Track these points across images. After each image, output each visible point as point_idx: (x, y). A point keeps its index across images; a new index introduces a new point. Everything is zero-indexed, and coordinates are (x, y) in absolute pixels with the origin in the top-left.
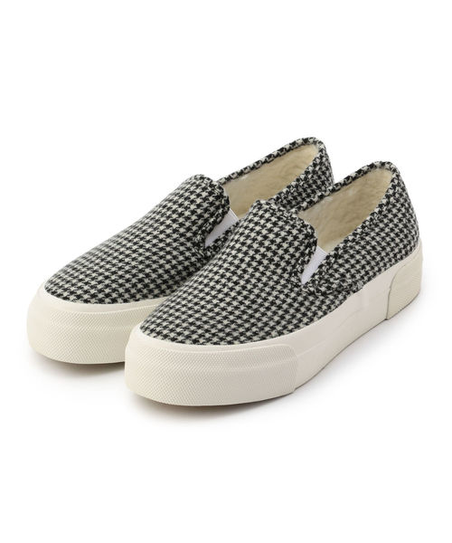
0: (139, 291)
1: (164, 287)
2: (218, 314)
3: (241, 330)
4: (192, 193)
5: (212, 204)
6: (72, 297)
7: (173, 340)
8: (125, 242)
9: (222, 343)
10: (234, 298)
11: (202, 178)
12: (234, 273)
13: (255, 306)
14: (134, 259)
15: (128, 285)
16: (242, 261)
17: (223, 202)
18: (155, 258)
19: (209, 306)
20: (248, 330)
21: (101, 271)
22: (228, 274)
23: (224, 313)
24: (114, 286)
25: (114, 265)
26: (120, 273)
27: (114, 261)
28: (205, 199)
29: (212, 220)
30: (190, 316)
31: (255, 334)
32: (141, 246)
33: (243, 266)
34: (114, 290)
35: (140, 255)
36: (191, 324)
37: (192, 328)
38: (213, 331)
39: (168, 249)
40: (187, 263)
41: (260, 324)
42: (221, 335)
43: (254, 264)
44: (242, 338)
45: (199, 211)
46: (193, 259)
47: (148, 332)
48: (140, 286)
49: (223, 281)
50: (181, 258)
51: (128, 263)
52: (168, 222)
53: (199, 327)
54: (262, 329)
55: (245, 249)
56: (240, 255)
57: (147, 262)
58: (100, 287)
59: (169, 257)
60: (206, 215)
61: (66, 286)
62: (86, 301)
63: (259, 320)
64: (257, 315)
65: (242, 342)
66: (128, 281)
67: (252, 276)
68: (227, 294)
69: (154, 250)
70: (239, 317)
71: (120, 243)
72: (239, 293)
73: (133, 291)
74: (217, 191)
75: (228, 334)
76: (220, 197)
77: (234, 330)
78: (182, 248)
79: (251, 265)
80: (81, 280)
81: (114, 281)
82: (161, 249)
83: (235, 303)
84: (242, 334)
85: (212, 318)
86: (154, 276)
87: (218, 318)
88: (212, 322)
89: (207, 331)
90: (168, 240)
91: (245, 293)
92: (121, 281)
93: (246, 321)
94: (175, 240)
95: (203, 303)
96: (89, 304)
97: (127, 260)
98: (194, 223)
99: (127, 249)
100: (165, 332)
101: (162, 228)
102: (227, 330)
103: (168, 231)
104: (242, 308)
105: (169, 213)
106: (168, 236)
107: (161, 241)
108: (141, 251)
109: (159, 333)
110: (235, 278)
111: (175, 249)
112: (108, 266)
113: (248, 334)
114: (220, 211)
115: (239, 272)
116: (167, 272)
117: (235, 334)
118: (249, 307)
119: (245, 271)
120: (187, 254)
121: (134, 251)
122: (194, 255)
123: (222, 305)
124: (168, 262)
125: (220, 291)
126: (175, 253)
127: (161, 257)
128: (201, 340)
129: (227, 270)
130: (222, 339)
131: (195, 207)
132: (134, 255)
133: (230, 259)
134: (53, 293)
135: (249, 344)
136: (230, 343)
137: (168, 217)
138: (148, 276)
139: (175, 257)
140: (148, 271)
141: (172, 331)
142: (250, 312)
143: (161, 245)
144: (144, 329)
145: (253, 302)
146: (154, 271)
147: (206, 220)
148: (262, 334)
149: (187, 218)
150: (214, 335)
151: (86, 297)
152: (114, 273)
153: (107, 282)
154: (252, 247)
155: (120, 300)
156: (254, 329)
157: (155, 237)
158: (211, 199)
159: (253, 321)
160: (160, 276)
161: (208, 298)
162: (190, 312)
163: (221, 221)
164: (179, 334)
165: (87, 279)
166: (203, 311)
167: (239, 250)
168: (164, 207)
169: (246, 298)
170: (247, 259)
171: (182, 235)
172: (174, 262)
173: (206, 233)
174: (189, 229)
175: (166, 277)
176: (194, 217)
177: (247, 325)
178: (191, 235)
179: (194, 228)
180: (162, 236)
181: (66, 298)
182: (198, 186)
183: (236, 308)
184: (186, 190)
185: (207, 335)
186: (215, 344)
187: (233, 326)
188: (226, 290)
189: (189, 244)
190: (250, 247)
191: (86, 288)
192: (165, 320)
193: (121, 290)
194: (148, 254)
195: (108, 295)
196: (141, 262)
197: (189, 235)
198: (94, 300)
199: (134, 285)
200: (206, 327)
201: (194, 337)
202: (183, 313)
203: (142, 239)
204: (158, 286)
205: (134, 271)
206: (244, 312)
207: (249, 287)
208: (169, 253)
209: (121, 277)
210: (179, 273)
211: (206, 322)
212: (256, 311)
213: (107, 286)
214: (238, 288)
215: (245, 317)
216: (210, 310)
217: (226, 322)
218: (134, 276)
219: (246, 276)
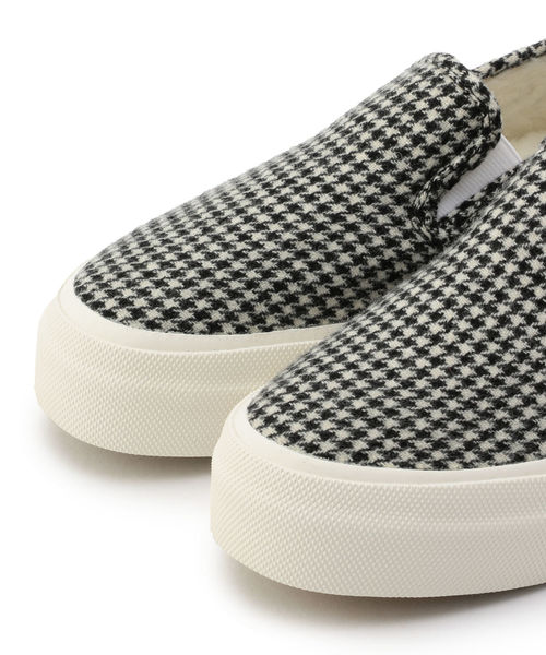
0: (275, 309)
1: (331, 302)
2: (422, 394)
3: (470, 435)
4: (420, 95)
5: (460, 125)
6: (123, 313)
7: (311, 448)
8: (261, 193)
9: (421, 464)
10: (466, 359)
11: (448, 64)
12: (475, 298)
13: (510, 381)
14: (272, 236)
15: (249, 295)
16: (498, 270)
17: (486, 122)
18: (319, 237)
19: (406, 374)
20: (485, 436)
21: (197, 256)
22: (462, 301)
23: (437, 394)
24: (218, 294)
25: (226, 246)
26: (237, 266)
27: (230, 237)
28: (447, 113)
29: (457, 160)
30: (359, 394)
31: (501, 446)
32: (293, 208)
33: (500, 283)
34: (217, 304)
35: (288, 227)
36: (358, 414)
37: (358, 424)
38: (405, 434)
39: (351, 218)
40: (389, 253)
41: (516, 425)
42: (421, 444)
43: (525, 280)
44: (470, 456)
45: (430, 139)
46: (406, 245)
47: (259, 422)
48: (276, 298)
49: (449, 314)
50: (378, 241)
51: (257, 245)
52: (361, 157)
53: (374, 423)
54: (518, 436)
55: (509, 243)
56: (497, 258)
57: (301, 246)
58: (187, 294)
59: (350, 237)
60: (445, 150)
61: (116, 285)
62: (152, 325)
63: (515, 413)
64: (514, 402)
65: (466, 466)
66: (251, 285)
67: (516, 308)
68: (451, 349)
69: (320, 218)
70: (470, 405)
71: (251, 195)
72: (479, 347)
73: (260, 308)
74: (475, 98)
75: (438, 445)
76: (480, 110)
77: (455, 435)
78: (382, 219)
79: (518, 282)
80: (148, 275)
81: (219, 284)
82: (336, 218)
83: (466, 371)
84: (470, 446)
85: (407, 403)
86: (311, 277)
87: (422, 404)
88: (405, 413)
89: (390, 434)
90: (355, 199)
91: (493, 347)
92: (235, 285)
93: (486, 415)
94: (370, 200)
95: (393, 364)
96: (157, 333)
97: (257, 237)
98: (416, 164)
99: (263, 210)
100: (296, 427)
101: (345, 169)
102: (438, 434)
103: (358, 178)
104: (481, 383)
105: (365, 136)
106: (356, 189)
107: (338, 199)
108: (291, 218)
109: (282, 429)
110: (476, 311)
111: (367, 219)
112: (213, 247)
113: (486, 446)
114: (478, 142)
115: (488, 297)
116: (342, 270)
117: (455, 445)
118: (497, 382)
119: (501, 296)
120: (394, 232)
121: (277, 218)
122: (408, 235)
123: (436, 373)
124: (348, 248)
125: (436, 339)
126: (365, 229)
127: (333, 237)
128: (374, 455)
129: (462, 289)
130: (421, 455)
131: (423, 129)
132: (274, 228)
133: (473, 264)
134: (86, 298)
135: (484, 470)
136: (439, 465)
137: (363, 146)
138: (297, 276)
139: (364, 239)
140: (298, 265)
141: (311, 426)
142: (497, 393)
143: (337, 208)
144: (255, 411)
145: (509, 370)
146: (314, 266)
147: (445, 160)
148: (517, 447)
149: (403, 153)
150: (404, 444)
151: (153, 314)
152: (223, 265)
153: (204, 284)
154: (526, 240)
155: (227, 327)
156: (501, 435)
157: (327, 189)
158: (460, 113)
159: (500, 414)
160: (325, 279)
161: (408, 353)
162: (361, 384)
163: (477, 164)
164: (325, 436)
165: (163, 274)
166: (391, 384)
167: (496, 245)
168: (360, 119)
169: (493, 359)
170: (510, 268)
171: (387, 189)
172: (361, 249)
173: (440, 188)
174: (402, 177)
175: (338, 280)
176: (417, 152)
177: (485, 425)
178: (407, 189)
179: (416, 176)
180: (342, 188)
181: (109, 314)
182: (436, 81)
183: (468, 382)
184: (410, 88)
185: (389, 444)
186: (404, 465)
187: (453, 426)
188: (450, 337)
189: (400, 211)
190: (521, 239)
191: (156, 293)
192: (302, 397)
193: (233, 305)
194: (304, 227)
195: (201, 315)
196: (287, 245)
197: (402, 189)
198: (168, 324)
199: (264, 296)
200: (390, 423)
201: (359, 445)
202: (346, 384)
203: (298, 190)
204: (319, 301)
205: (268, 264)
206: (483, 394)
207: (505, 333)
208: (352, 228)
209: (237, 275)
210: (370, 273)
211: (391, 413)
212: (512, 391)
213: (203, 294)
214: (478, 335)
215: (484, 405)
216: (407, 384)
217: (437, 415)
218: (267, 274)
219: (502, 309)
